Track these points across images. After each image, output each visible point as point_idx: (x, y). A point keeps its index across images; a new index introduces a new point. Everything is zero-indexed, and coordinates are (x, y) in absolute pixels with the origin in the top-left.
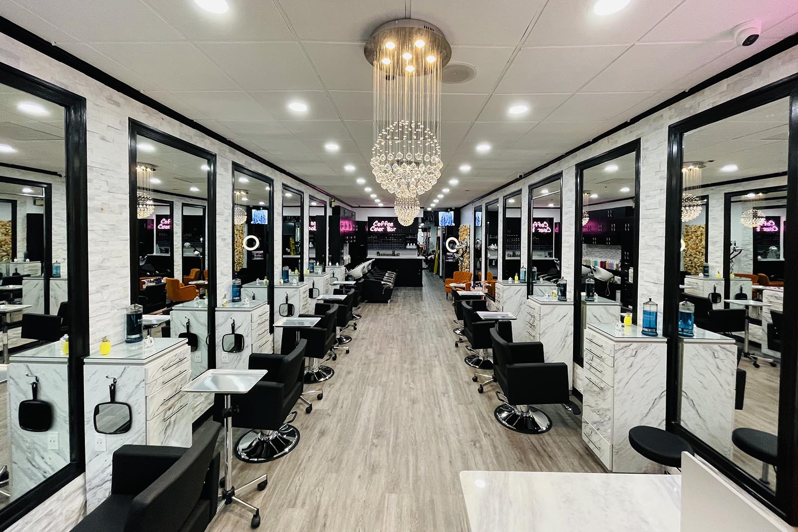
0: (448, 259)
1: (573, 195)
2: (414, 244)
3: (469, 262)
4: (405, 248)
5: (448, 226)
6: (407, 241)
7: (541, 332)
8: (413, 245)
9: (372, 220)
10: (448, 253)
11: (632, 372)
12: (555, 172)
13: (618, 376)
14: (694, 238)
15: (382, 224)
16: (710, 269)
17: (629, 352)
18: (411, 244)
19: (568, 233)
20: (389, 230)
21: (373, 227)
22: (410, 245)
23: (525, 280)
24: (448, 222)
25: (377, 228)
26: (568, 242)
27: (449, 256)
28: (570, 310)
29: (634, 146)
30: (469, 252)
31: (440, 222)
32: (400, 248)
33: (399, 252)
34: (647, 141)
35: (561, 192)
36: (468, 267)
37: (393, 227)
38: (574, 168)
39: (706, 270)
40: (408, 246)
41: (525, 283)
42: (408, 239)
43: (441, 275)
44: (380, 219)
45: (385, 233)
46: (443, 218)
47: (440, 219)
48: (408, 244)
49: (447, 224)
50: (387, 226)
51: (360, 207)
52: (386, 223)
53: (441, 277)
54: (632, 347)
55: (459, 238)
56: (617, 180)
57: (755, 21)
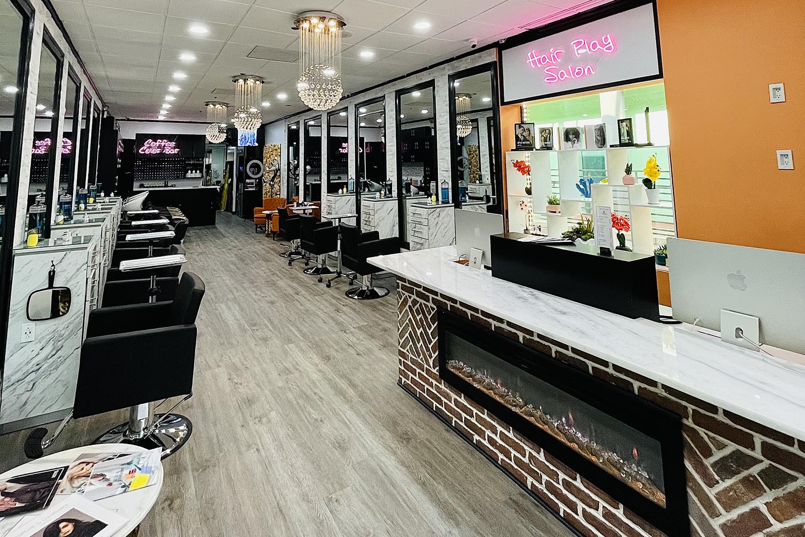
0: (247, 188)
1: (394, 114)
2: (198, 171)
3: (280, 187)
4: (185, 178)
5: (249, 146)
6: (188, 168)
7: (376, 225)
8: (196, 172)
9: (142, 138)
10: (247, 181)
11: (438, 228)
12: (379, 95)
13: (431, 231)
14: (475, 156)
15: (158, 144)
16: (483, 177)
17: (436, 214)
18: (194, 171)
19: (391, 144)
20: (168, 151)
21: (144, 148)
22: (192, 173)
23: (353, 190)
24: (249, 141)
25: (150, 148)
26: (391, 151)
27: (249, 184)
28: (395, 204)
29: (431, 84)
30: (280, 176)
31: (239, 142)
32: (178, 178)
33: (174, 184)
34: (438, 81)
35: (385, 110)
36: (278, 193)
37: (175, 148)
38: (394, 93)
39: (480, 179)
40: (189, 175)
41: (354, 193)
42: (190, 165)
43: (234, 210)
44: (155, 137)
45: (161, 157)
46: (244, 136)
47: (239, 138)
48: (190, 171)
49: (248, 144)
50: (165, 146)
51: (128, 120)
52: (164, 143)
53: (234, 213)
54: (437, 211)
55: (264, 160)
56: (420, 103)
57: (475, 39)
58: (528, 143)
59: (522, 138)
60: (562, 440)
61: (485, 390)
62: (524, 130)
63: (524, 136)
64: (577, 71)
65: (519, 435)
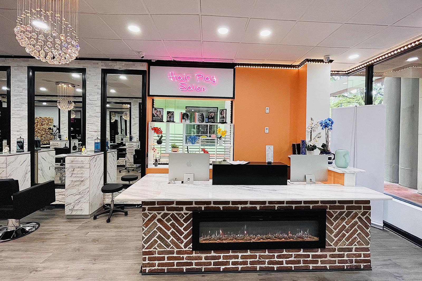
16: (62, 136)
28: (28, 157)
34: (90, 71)
54: (95, 157)
57: (144, 53)
58: (159, 118)
59: (156, 115)
60: (278, 240)
61: (230, 241)
62: (157, 112)
63: (157, 114)
64: (197, 88)
65: (254, 251)
